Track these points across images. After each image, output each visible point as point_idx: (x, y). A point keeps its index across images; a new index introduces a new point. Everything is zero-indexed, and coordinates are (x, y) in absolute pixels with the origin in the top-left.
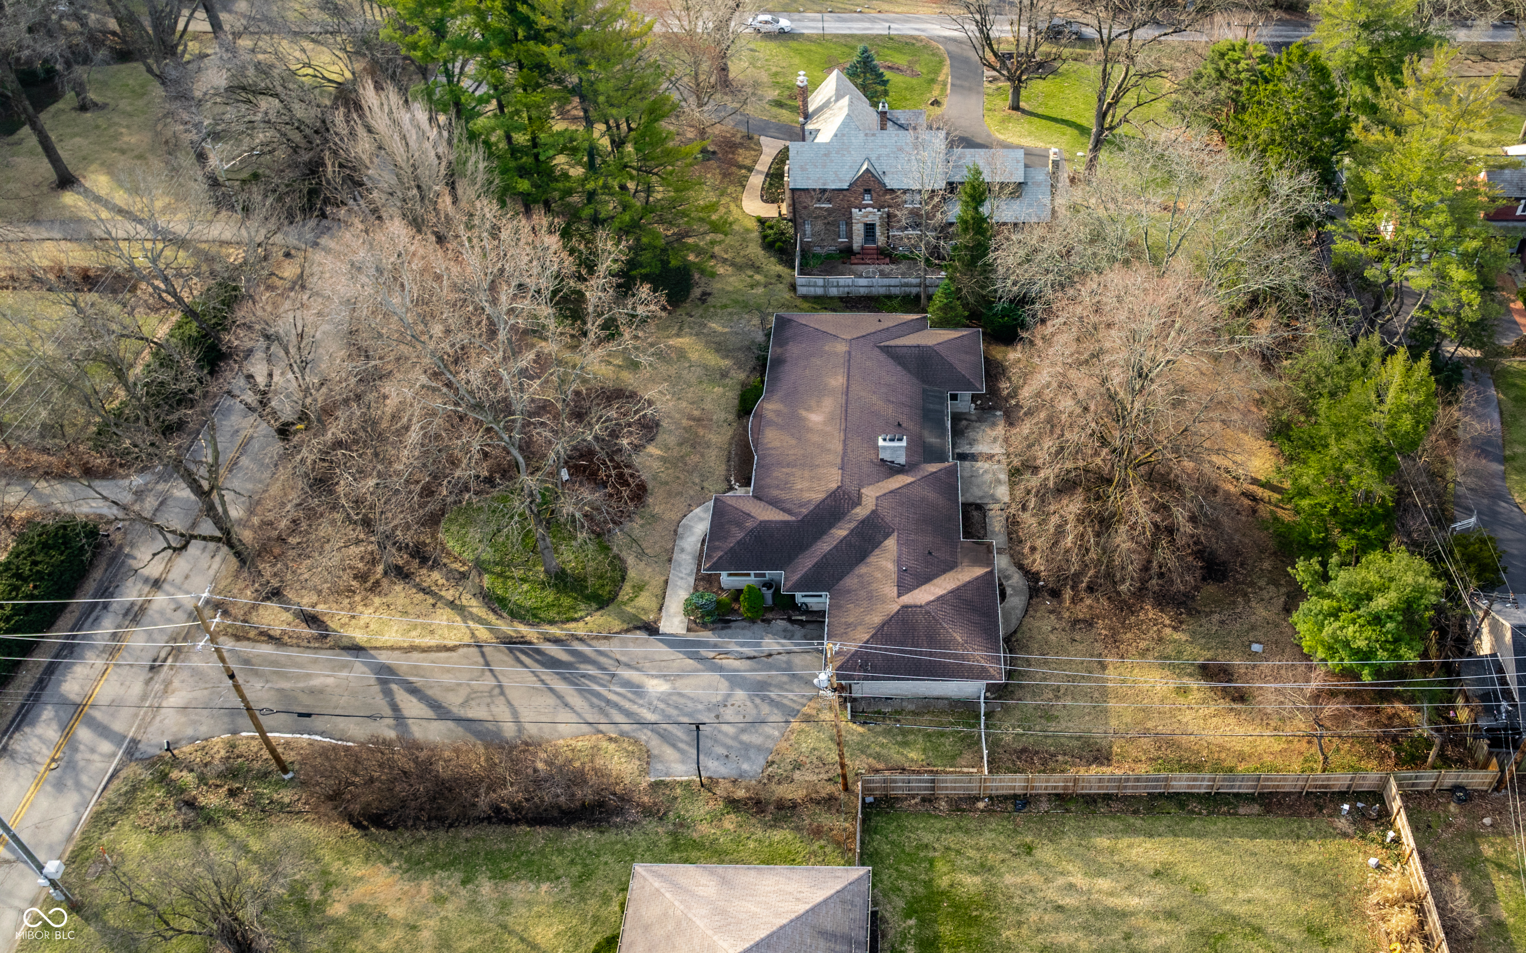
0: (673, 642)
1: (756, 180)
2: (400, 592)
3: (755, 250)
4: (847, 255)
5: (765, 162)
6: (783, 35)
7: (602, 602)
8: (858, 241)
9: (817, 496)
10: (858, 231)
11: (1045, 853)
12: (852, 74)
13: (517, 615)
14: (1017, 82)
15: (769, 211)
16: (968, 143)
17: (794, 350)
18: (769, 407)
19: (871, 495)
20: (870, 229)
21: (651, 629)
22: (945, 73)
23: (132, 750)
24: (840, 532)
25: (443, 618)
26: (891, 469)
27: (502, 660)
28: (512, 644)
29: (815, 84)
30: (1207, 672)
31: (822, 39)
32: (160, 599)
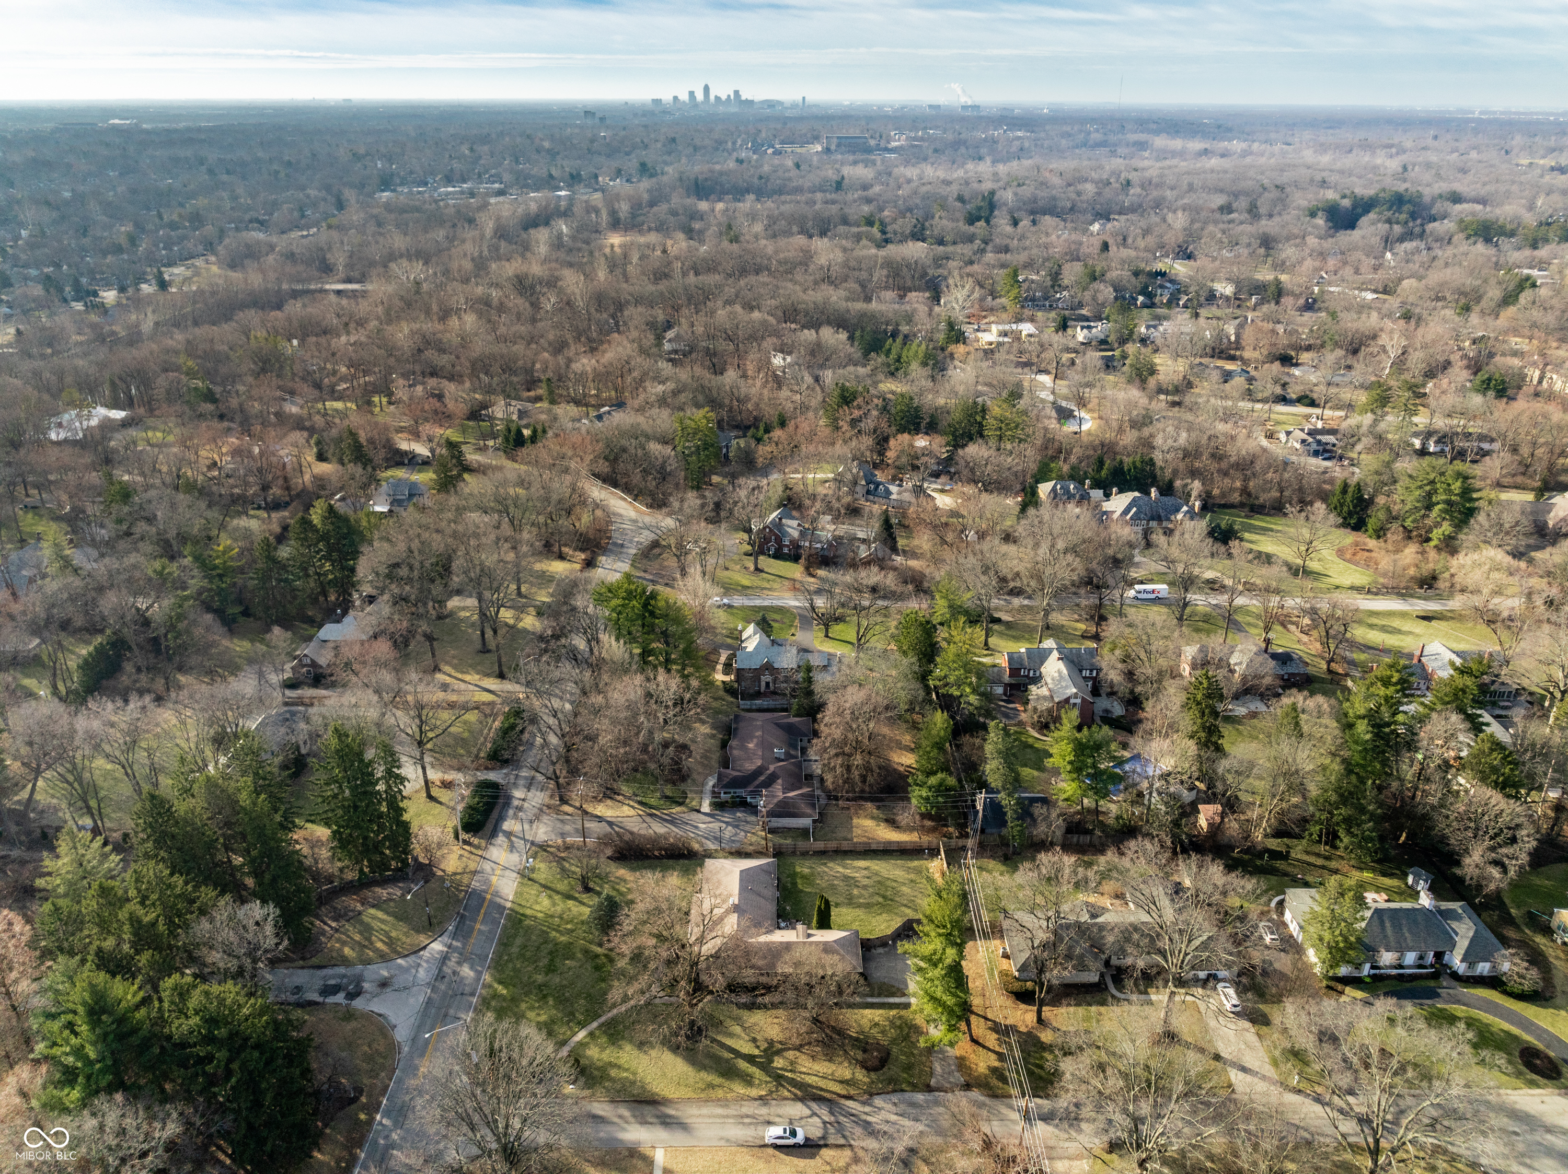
0: (705, 814)
1: (720, 667)
2: (609, 802)
3: (721, 693)
4: (758, 695)
5: (723, 659)
6: (730, 606)
7: (680, 804)
8: (763, 689)
9: (753, 767)
10: (763, 684)
11: (831, 864)
12: (758, 624)
13: (651, 807)
14: (827, 627)
15: (727, 678)
16: (806, 651)
17: (741, 725)
18: (733, 743)
19: (772, 768)
20: (767, 684)
21: (698, 811)
22: (797, 621)
23: (533, 843)
24: (762, 778)
25: (626, 808)
26: (780, 760)
27: (648, 819)
28: (651, 815)
29: (744, 629)
30: (887, 821)
31: (743, 608)
32: (526, 805)
